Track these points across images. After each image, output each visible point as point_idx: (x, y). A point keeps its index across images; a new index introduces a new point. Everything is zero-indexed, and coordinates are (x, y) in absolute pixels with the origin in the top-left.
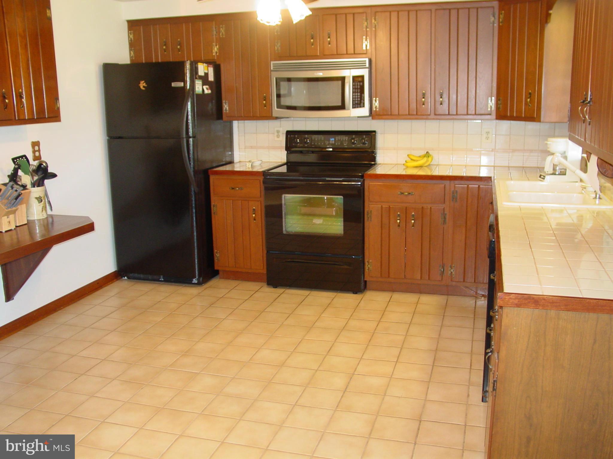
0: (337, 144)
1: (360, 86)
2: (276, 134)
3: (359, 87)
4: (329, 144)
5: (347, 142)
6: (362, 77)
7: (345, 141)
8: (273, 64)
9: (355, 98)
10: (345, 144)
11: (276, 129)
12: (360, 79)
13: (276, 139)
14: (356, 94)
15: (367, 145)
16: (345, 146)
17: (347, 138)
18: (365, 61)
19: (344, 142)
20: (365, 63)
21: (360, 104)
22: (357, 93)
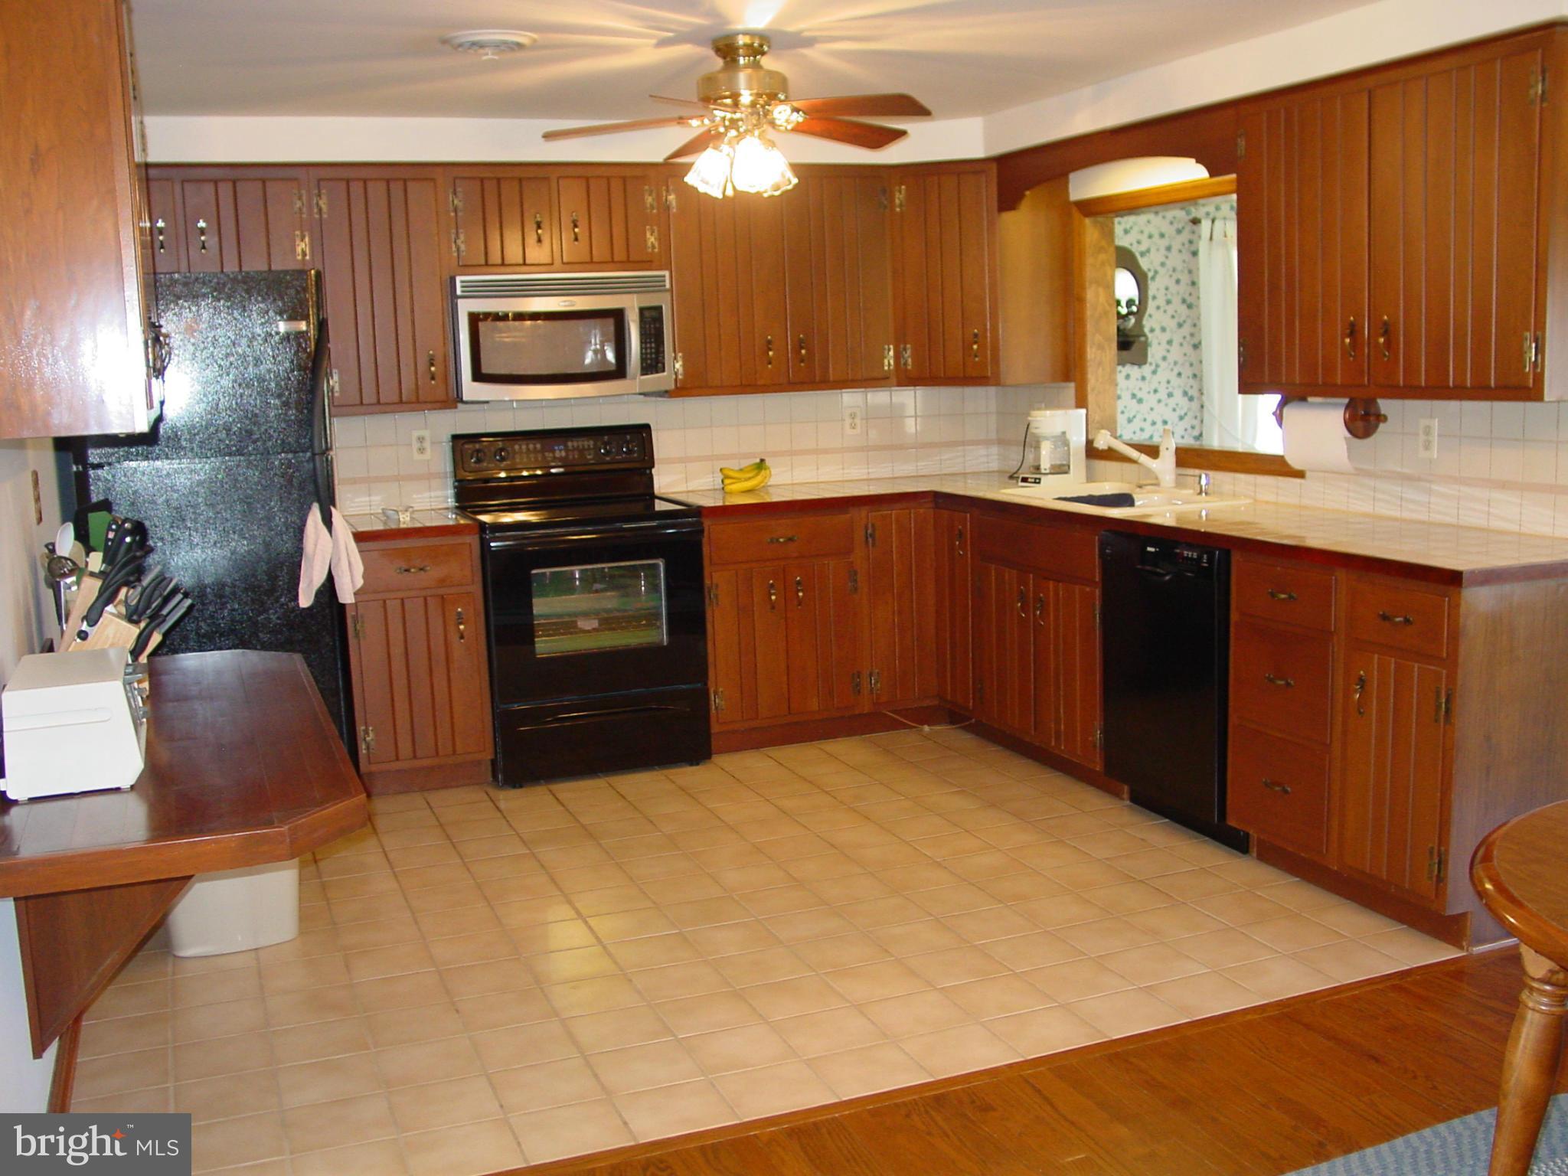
0: (571, 457)
1: (655, 328)
2: (416, 445)
3: (653, 331)
4: (555, 459)
5: (592, 452)
6: (659, 309)
7: (589, 449)
8: (462, 282)
9: (646, 354)
10: (589, 457)
11: (416, 434)
12: (654, 314)
13: (417, 456)
14: (648, 345)
15: (635, 455)
16: (590, 459)
17: (591, 443)
18: (664, 276)
19: (586, 453)
20: (664, 281)
21: (656, 366)
22: (651, 343)
